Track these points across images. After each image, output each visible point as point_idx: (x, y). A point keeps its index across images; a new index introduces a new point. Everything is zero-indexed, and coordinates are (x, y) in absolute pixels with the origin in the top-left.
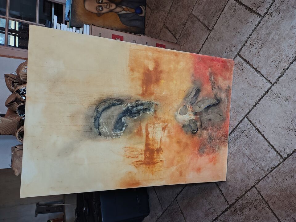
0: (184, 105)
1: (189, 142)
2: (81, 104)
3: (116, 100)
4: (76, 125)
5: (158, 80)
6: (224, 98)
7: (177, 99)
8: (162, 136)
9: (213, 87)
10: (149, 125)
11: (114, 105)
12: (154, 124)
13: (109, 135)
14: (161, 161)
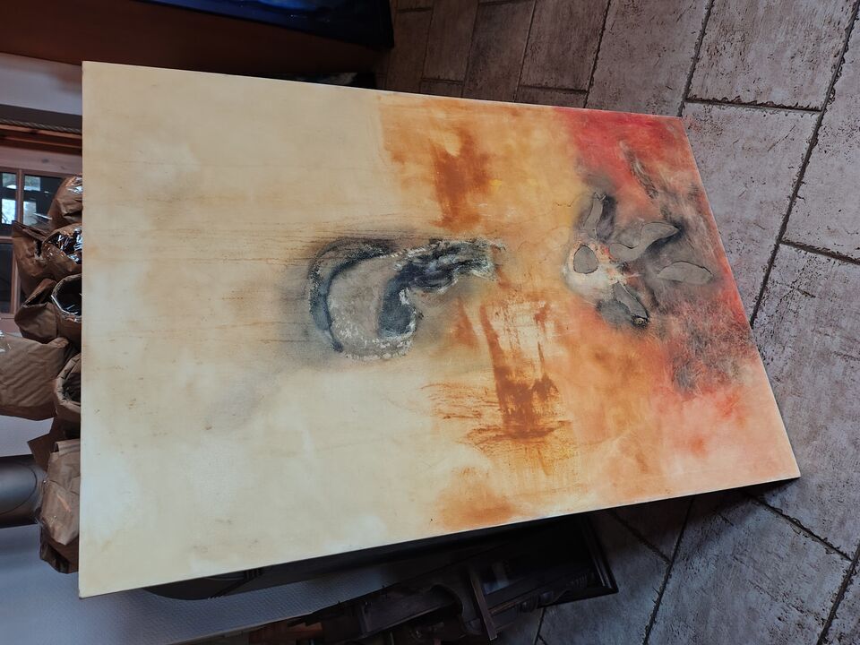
0: (582, 245)
1: (633, 354)
2: (260, 259)
3: (367, 241)
4: (255, 324)
5: (481, 180)
6: (694, 218)
7: (553, 229)
8: (541, 339)
9: (650, 189)
10: (491, 311)
11: (365, 256)
12: (505, 306)
13: (367, 349)
14: (562, 423)
